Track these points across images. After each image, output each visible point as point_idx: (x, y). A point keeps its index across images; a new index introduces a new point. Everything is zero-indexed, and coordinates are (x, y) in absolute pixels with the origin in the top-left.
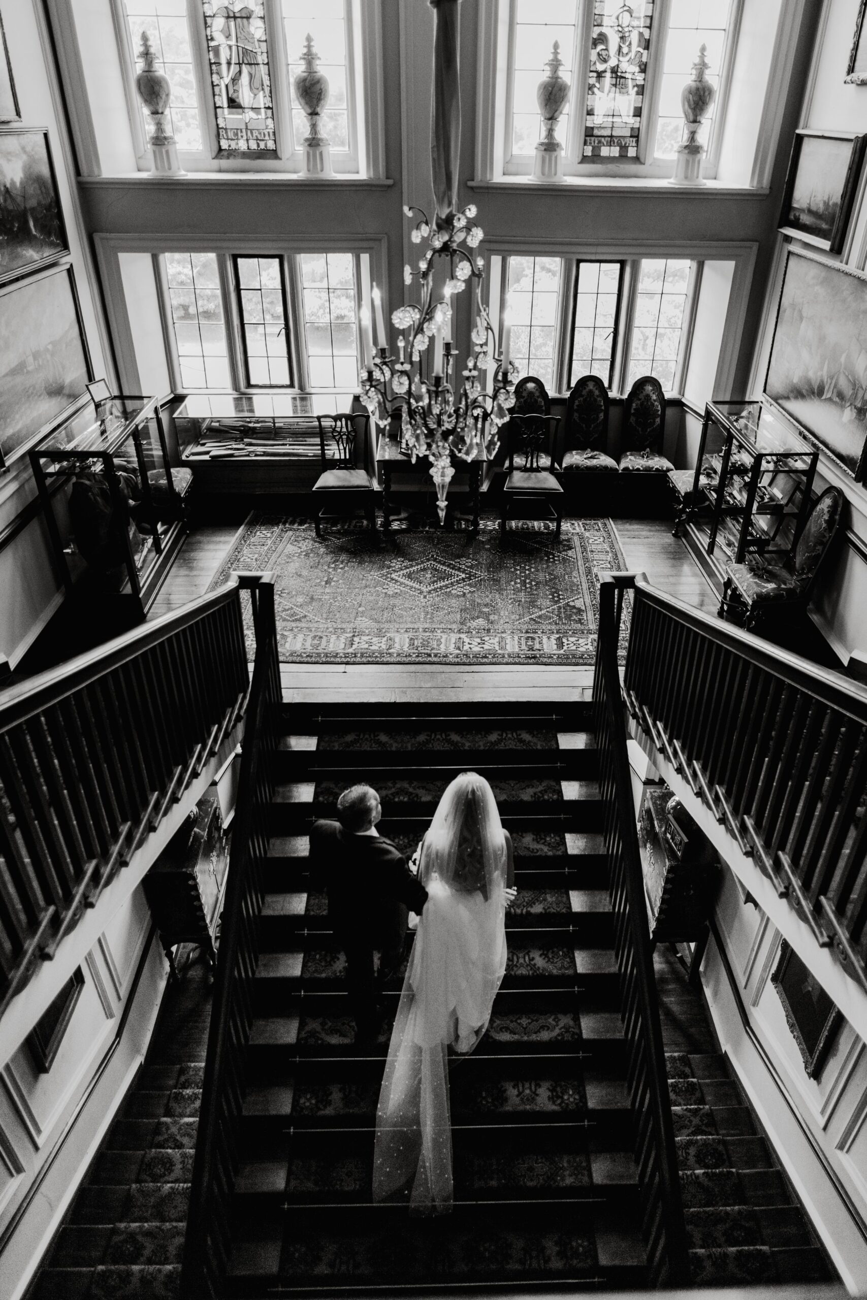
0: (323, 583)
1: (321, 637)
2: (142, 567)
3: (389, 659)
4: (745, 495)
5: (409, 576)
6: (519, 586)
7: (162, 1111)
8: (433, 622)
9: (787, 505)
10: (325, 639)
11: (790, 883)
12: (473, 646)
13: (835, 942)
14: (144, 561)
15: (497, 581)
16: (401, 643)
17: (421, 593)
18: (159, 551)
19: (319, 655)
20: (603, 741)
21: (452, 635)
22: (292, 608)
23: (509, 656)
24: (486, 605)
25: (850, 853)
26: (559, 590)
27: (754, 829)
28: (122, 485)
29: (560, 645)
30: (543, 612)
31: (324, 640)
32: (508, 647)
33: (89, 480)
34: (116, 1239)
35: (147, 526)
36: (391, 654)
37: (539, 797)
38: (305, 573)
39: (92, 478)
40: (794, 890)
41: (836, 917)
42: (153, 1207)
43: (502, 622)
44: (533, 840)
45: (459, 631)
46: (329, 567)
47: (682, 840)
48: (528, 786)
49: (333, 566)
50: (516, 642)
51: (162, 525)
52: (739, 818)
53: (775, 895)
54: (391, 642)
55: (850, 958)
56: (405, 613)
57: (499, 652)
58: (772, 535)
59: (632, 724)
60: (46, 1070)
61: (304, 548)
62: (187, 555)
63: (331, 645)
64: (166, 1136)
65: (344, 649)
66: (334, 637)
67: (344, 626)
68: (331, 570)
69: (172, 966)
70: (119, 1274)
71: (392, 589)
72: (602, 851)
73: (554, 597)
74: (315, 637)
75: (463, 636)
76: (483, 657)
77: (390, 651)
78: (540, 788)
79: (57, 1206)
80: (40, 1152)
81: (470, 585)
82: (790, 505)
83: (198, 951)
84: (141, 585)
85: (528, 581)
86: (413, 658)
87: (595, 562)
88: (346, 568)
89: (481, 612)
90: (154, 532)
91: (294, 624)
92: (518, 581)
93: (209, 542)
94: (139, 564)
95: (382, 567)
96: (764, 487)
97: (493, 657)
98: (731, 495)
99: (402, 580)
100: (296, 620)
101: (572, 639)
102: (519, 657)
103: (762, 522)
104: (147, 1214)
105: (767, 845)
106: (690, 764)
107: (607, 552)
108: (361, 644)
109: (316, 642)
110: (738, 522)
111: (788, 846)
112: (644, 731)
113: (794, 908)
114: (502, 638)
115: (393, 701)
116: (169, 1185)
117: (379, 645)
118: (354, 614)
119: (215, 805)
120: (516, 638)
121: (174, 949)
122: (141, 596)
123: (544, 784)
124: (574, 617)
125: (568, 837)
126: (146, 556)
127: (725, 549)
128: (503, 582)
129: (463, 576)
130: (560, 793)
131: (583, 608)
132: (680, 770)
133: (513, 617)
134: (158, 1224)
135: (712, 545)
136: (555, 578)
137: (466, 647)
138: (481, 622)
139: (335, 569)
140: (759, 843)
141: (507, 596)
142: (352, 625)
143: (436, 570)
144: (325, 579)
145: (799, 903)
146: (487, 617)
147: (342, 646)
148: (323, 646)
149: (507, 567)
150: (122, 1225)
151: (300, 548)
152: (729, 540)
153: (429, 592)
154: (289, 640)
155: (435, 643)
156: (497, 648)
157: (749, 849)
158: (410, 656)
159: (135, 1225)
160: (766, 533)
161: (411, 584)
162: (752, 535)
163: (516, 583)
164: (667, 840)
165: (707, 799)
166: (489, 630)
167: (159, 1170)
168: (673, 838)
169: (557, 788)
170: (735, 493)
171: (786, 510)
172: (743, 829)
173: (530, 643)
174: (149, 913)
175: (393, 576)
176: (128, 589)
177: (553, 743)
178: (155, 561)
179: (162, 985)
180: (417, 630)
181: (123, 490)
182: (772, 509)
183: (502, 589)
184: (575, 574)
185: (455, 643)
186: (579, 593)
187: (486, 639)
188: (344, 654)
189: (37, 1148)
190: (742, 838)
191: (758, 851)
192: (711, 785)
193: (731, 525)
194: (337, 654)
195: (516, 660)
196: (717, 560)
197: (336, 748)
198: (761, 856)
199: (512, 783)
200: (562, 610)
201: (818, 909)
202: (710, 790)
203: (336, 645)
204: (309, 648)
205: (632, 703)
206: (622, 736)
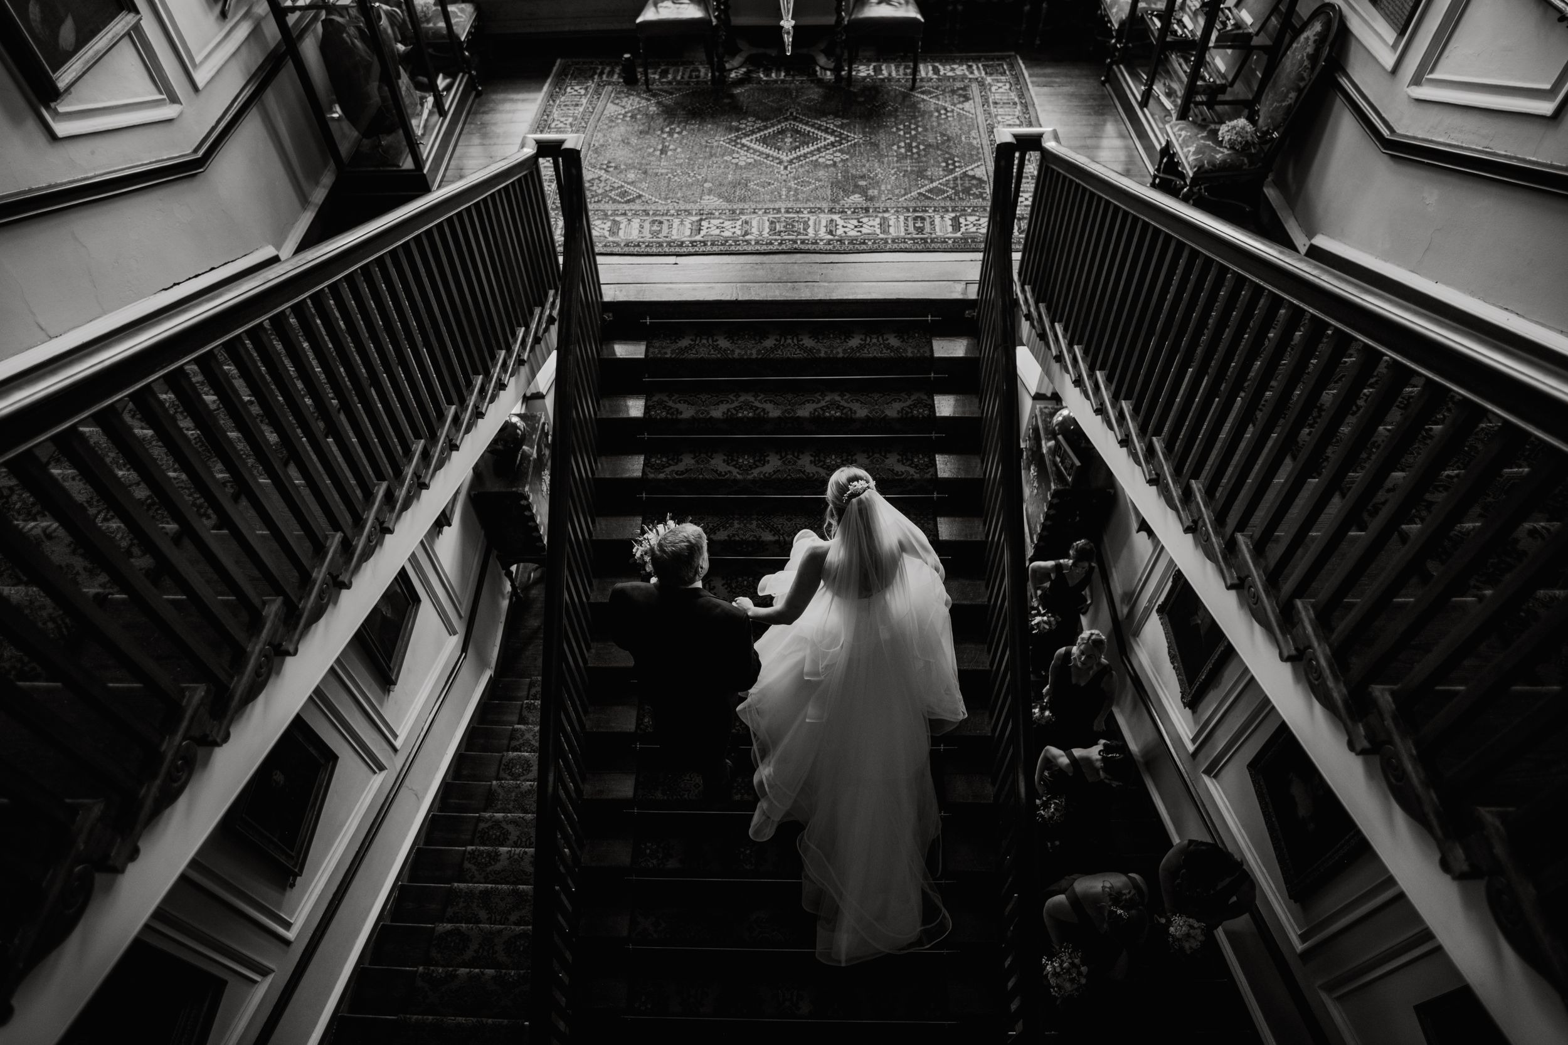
0: (658, 153)
1: (661, 223)
2: (423, 135)
3: (745, 247)
4: (1201, 22)
5: (764, 141)
6: (903, 150)
7: (515, 718)
8: (797, 200)
9: (1257, 34)
10: (666, 224)
11: (1201, 516)
12: (847, 228)
13: (1246, 585)
14: (425, 127)
15: (875, 145)
16: (759, 227)
17: (781, 162)
18: (442, 113)
19: (660, 245)
20: (988, 348)
21: (822, 215)
22: (622, 186)
23: (893, 241)
24: (863, 177)
25: (1284, 485)
26: (954, 156)
27: (1163, 454)
28: (384, 22)
29: (956, 225)
30: (935, 184)
31: (665, 226)
32: (892, 230)
33: (342, 16)
34: (482, 825)
35: (425, 80)
36: (748, 242)
37: (907, 413)
38: (634, 141)
39: (345, 13)
40: (1205, 525)
41: (1252, 557)
42: (515, 800)
43: (883, 198)
44: (898, 461)
45: (831, 211)
46: (663, 132)
47: (1073, 464)
48: (895, 400)
49: (667, 129)
50: (902, 224)
51: (444, 78)
52: (1147, 439)
53: (1179, 528)
54: (747, 227)
55: (1262, 602)
56: (762, 190)
57: (881, 236)
58: (1230, 78)
59: (1025, 326)
60: (395, 683)
61: (629, 108)
62: (479, 119)
63: (674, 232)
64: (521, 741)
65: (690, 236)
66: (676, 222)
67: (688, 207)
68: (665, 136)
69: (513, 585)
70: (489, 854)
71: (743, 158)
72: (977, 474)
73: (948, 165)
74: (654, 222)
75: (835, 217)
76: (861, 243)
77: (747, 237)
78: (909, 403)
79: (423, 797)
80: (399, 753)
81: (842, 151)
82: (1262, 33)
83: (539, 571)
84: (424, 157)
85: (914, 144)
86: (775, 247)
87: (999, 118)
88: (684, 133)
89: (856, 186)
90: (432, 88)
91: (626, 207)
92: (902, 144)
93: (505, 101)
94: (419, 132)
95: (730, 129)
96: (1229, 9)
97: (874, 243)
98: (1180, 22)
99: (756, 146)
100: (628, 202)
101: (971, 219)
102: (905, 242)
103: (1220, 62)
104: (510, 807)
105: (1177, 472)
106: (1091, 375)
107: (1015, 104)
108: (711, 229)
109: (655, 228)
110: (1187, 61)
111: (1204, 473)
112: (1039, 335)
113: (1201, 543)
114: (884, 218)
115: (734, 298)
116: (529, 783)
117: (732, 230)
118: (699, 190)
119: (542, 420)
120: (902, 218)
121: (514, 568)
122: (425, 171)
123: (913, 398)
124: (974, 190)
125: (939, 458)
126: (427, 120)
127: (1163, 99)
128: (883, 146)
129: (832, 139)
130: (932, 408)
131: (985, 178)
132: (1078, 382)
133: (897, 192)
134: (521, 815)
135: (1147, 96)
136: (949, 140)
137: (840, 231)
138: (856, 198)
139: (671, 134)
140: (1167, 470)
141: (889, 164)
142: (697, 206)
143: (798, 132)
144: (660, 147)
145: (1208, 539)
146: (863, 192)
147: (688, 232)
148: (665, 232)
149: (887, 126)
150: (487, 815)
151: (624, 107)
152: (1170, 88)
153: (791, 162)
154: (622, 226)
155: (801, 226)
156: (878, 231)
157: (1154, 476)
158: (771, 244)
159: (499, 815)
160: (1224, 76)
161: (767, 151)
162: (1203, 78)
163: (899, 147)
164: (1055, 464)
165: (1108, 417)
166: (867, 210)
167: (518, 770)
168: (1062, 462)
169: (929, 402)
170: (1186, 20)
171: (1256, 41)
172: (1150, 452)
173: (919, 224)
174: (483, 532)
175: (744, 141)
176: (408, 164)
177: (927, 349)
178: (440, 126)
179: (505, 604)
180: (779, 211)
181: (385, 30)
182: (1238, 40)
183: (882, 156)
184: (974, 133)
185: (826, 226)
186: (980, 159)
187: (865, 220)
188: (692, 242)
189: (395, 750)
190: (1147, 462)
191: (1165, 478)
192: (1115, 398)
193: (1177, 66)
194: (682, 243)
195: (899, 247)
196: (1152, 115)
197: (668, 356)
198: (1168, 484)
199: (876, 396)
200: (959, 182)
201: (1231, 547)
202: (1113, 406)
203: (681, 231)
204: (648, 237)
205: (1026, 300)
206: (1010, 341)
